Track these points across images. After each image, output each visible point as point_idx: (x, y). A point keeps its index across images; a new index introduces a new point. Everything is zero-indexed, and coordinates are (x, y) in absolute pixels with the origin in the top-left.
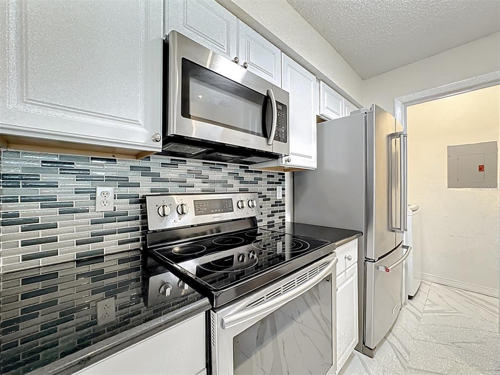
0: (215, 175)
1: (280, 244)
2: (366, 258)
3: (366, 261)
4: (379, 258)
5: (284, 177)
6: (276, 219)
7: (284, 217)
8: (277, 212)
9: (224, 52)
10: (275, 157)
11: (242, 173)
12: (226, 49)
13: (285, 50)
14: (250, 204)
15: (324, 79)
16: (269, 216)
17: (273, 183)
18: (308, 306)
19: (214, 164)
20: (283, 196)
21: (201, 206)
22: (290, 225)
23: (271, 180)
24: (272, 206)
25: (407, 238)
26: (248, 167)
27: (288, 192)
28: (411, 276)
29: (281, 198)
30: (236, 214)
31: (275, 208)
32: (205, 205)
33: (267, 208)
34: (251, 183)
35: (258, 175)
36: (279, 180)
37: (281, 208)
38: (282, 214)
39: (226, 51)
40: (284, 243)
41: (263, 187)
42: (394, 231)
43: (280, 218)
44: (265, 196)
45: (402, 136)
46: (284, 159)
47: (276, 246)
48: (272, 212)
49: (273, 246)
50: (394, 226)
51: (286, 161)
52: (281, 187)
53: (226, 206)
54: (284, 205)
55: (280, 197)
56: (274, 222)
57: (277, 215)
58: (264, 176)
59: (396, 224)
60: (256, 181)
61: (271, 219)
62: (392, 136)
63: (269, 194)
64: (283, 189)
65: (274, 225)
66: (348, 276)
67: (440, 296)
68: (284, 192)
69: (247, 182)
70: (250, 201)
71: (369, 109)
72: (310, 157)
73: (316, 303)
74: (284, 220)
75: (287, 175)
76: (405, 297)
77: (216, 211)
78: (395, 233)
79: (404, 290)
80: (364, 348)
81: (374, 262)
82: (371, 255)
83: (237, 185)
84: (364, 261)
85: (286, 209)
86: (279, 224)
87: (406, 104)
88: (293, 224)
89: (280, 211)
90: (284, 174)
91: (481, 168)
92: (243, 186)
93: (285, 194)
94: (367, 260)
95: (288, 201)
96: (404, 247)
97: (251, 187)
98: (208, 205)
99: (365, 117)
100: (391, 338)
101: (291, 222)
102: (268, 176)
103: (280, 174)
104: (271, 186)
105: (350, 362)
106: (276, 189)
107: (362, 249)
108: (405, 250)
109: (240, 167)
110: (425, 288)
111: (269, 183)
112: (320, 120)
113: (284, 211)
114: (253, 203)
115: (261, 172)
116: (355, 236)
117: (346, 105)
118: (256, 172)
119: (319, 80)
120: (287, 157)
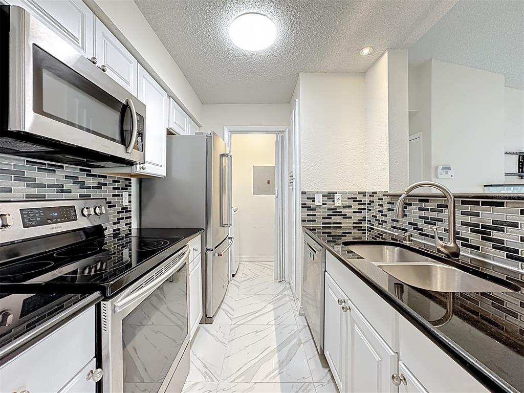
0: (44, 178)
1: (126, 251)
2: (206, 249)
3: (206, 251)
4: (216, 248)
5: (130, 183)
6: (122, 226)
7: (131, 223)
8: (122, 218)
9: (79, 46)
10: (130, 164)
11: (83, 177)
12: (80, 42)
13: (140, 61)
14: (98, 211)
15: (174, 97)
16: (114, 224)
17: (118, 188)
18: (155, 307)
19: (45, 164)
20: (130, 202)
21: (31, 215)
22: (136, 231)
23: (116, 185)
24: (118, 212)
25: (231, 231)
26: (90, 171)
27: (134, 199)
28: (233, 260)
29: (127, 204)
30: (82, 223)
31: (121, 215)
32: (37, 215)
33: (113, 214)
34: (94, 188)
35: (102, 180)
36: (126, 186)
37: (128, 215)
38: (128, 221)
39: (80, 45)
40: (130, 250)
41: (107, 192)
42: (224, 227)
43: (126, 224)
44: (110, 202)
45: (229, 157)
46: (138, 166)
47: (122, 254)
48: (118, 219)
49: (119, 255)
50: (224, 223)
51: (140, 169)
52: (128, 193)
53: (68, 214)
54: (130, 211)
55: (125, 203)
56: (119, 229)
57: (123, 222)
58: (109, 181)
59: (225, 222)
60: (99, 187)
61: (116, 227)
62: (222, 155)
63: (114, 200)
64: (130, 195)
65: (120, 233)
66: (195, 264)
67: (249, 270)
68: (131, 199)
69: (89, 188)
70: (97, 208)
71: (209, 133)
72: (161, 166)
73: (163, 302)
74: (130, 227)
75: (134, 180)
76: (230, 275)
77: (54, 220)
78: (224, 228)
79: (230, 271)
80: (207, 319)
81: (213, 250)
82: (210, 246)
83: (76, 191)
84: (205, 251)
85: (132, 216)
86: (126, 232)
87: (231, 132)
88: (140, 230)
89: (127, 218)
90: (130, 180)
91: (268, 183)
92: (85, 192)
93: (132, 200)
94: (208, 250)
95: (134, 207)
96: (229, 238)
97: (94, 193)
98: (42, 214)
99: (207, 139)
100: (224, 306)
101: (137, 229)
102: (114, 181)
103: (126, 179)
104: (116, 192)
105: (196, 336)
106: (122, 195)
107: (204, 242)
108: (230, 240)
109: (81, 170)
110: (241, 267)
111: (114, 188)
112: (170, 133)
113: (130, 217)
114: (101, 210)
115: (105, 177)
116: (198, 233)
117: (190, 123)
118: (100, 176)
119: (169, 97)
120: (142, 165)
